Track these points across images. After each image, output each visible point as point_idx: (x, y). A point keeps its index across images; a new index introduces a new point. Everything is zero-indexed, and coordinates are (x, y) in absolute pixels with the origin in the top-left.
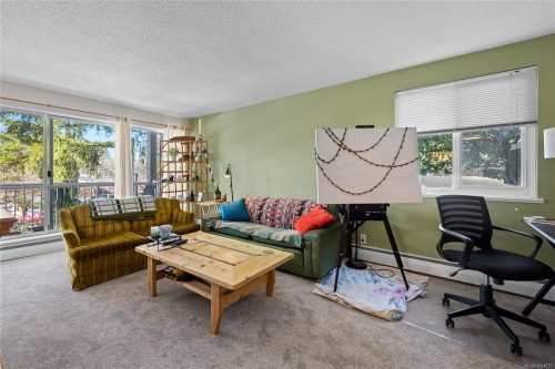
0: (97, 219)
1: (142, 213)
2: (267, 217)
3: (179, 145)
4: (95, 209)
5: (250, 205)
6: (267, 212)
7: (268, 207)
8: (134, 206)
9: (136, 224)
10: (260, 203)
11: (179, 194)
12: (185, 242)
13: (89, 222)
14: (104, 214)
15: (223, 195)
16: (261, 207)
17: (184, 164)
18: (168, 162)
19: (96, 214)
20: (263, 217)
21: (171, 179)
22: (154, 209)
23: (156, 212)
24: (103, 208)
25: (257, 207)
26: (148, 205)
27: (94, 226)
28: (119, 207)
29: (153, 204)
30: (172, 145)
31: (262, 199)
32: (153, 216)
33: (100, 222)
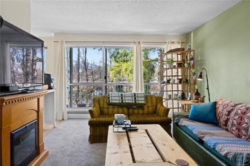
0: (109, 104)
1: (135, 104)
2: (233, 125)
3: (175, 56)
4: (109, 98)
5: (220, 109)
6: (234, 119)
7: (236, 114)
8: (131, 98)
9: (131, 110)
10: (229, 108)
11: (174, 93)
12: (136, 130)
13: (106, 106)
14: (113, 101)
15: (202, 96)
16: (229, 112)
17: (180, 70)
18: (167, 69)
19: (109, 101)
20: (230, 123)
21: (168, 81)
22: (143, 102)
23: (144, 104)
24: (113, 98)
25: (225, 112)
26: (139, 99)
27: (108, 108)
28: (122, 98)
29: (143, 99)
30: (169, 56)
31: (232, 104)
32: (143, 107)
33: (111, 106)
